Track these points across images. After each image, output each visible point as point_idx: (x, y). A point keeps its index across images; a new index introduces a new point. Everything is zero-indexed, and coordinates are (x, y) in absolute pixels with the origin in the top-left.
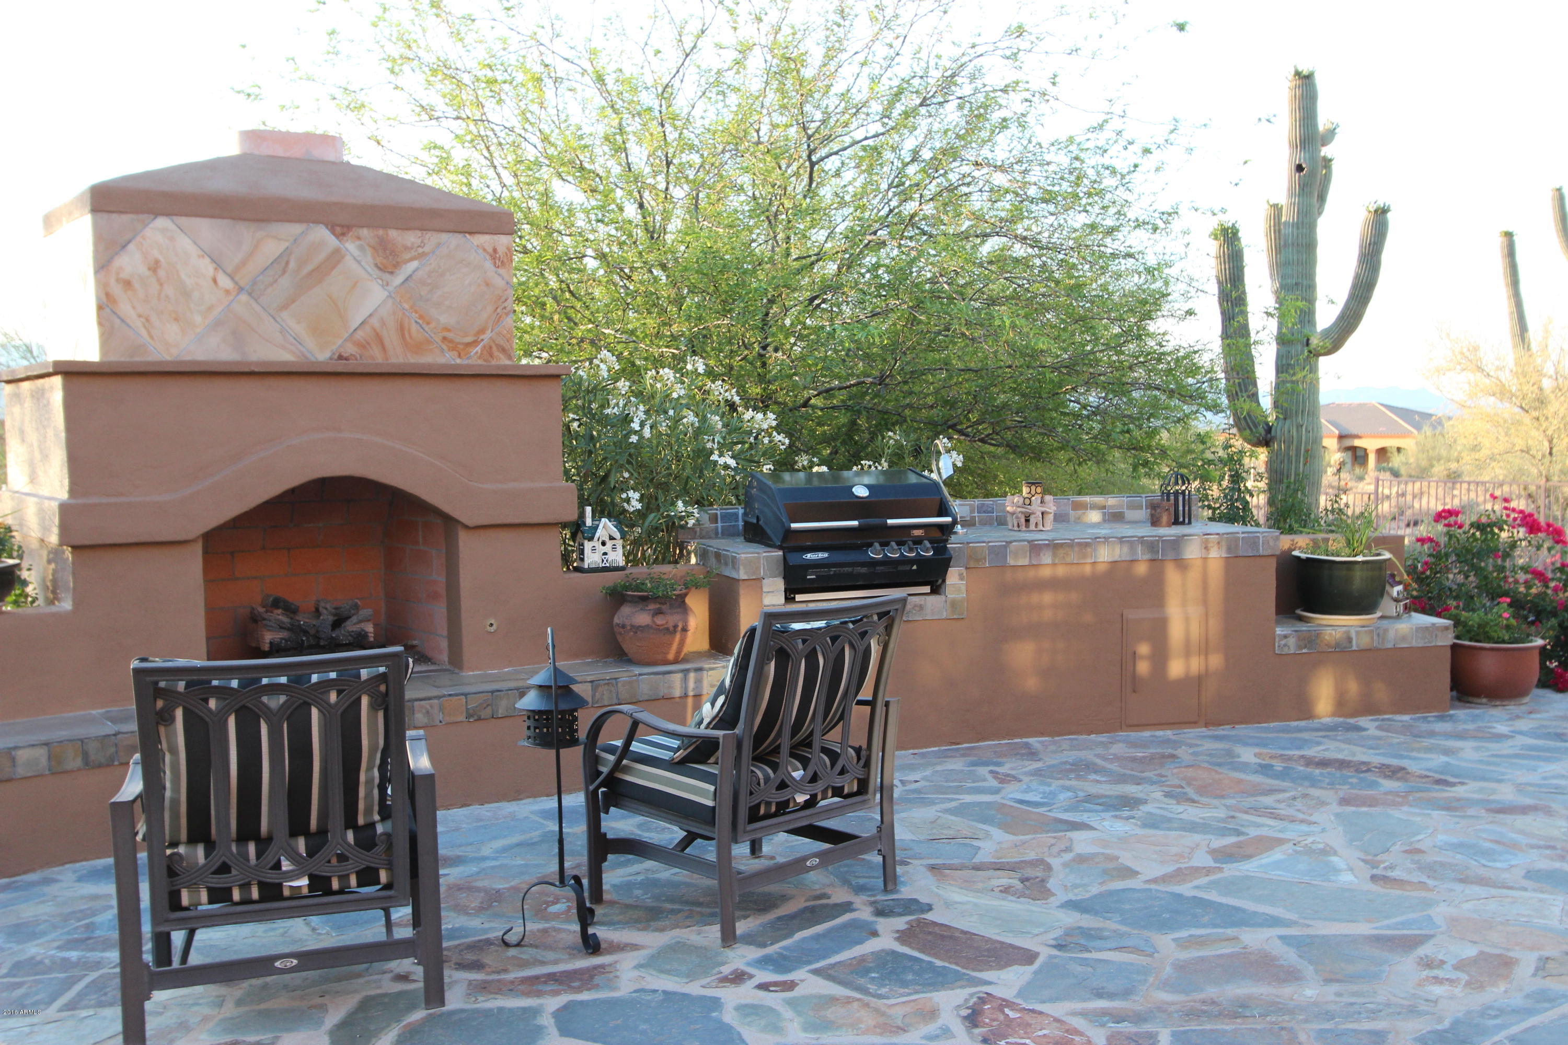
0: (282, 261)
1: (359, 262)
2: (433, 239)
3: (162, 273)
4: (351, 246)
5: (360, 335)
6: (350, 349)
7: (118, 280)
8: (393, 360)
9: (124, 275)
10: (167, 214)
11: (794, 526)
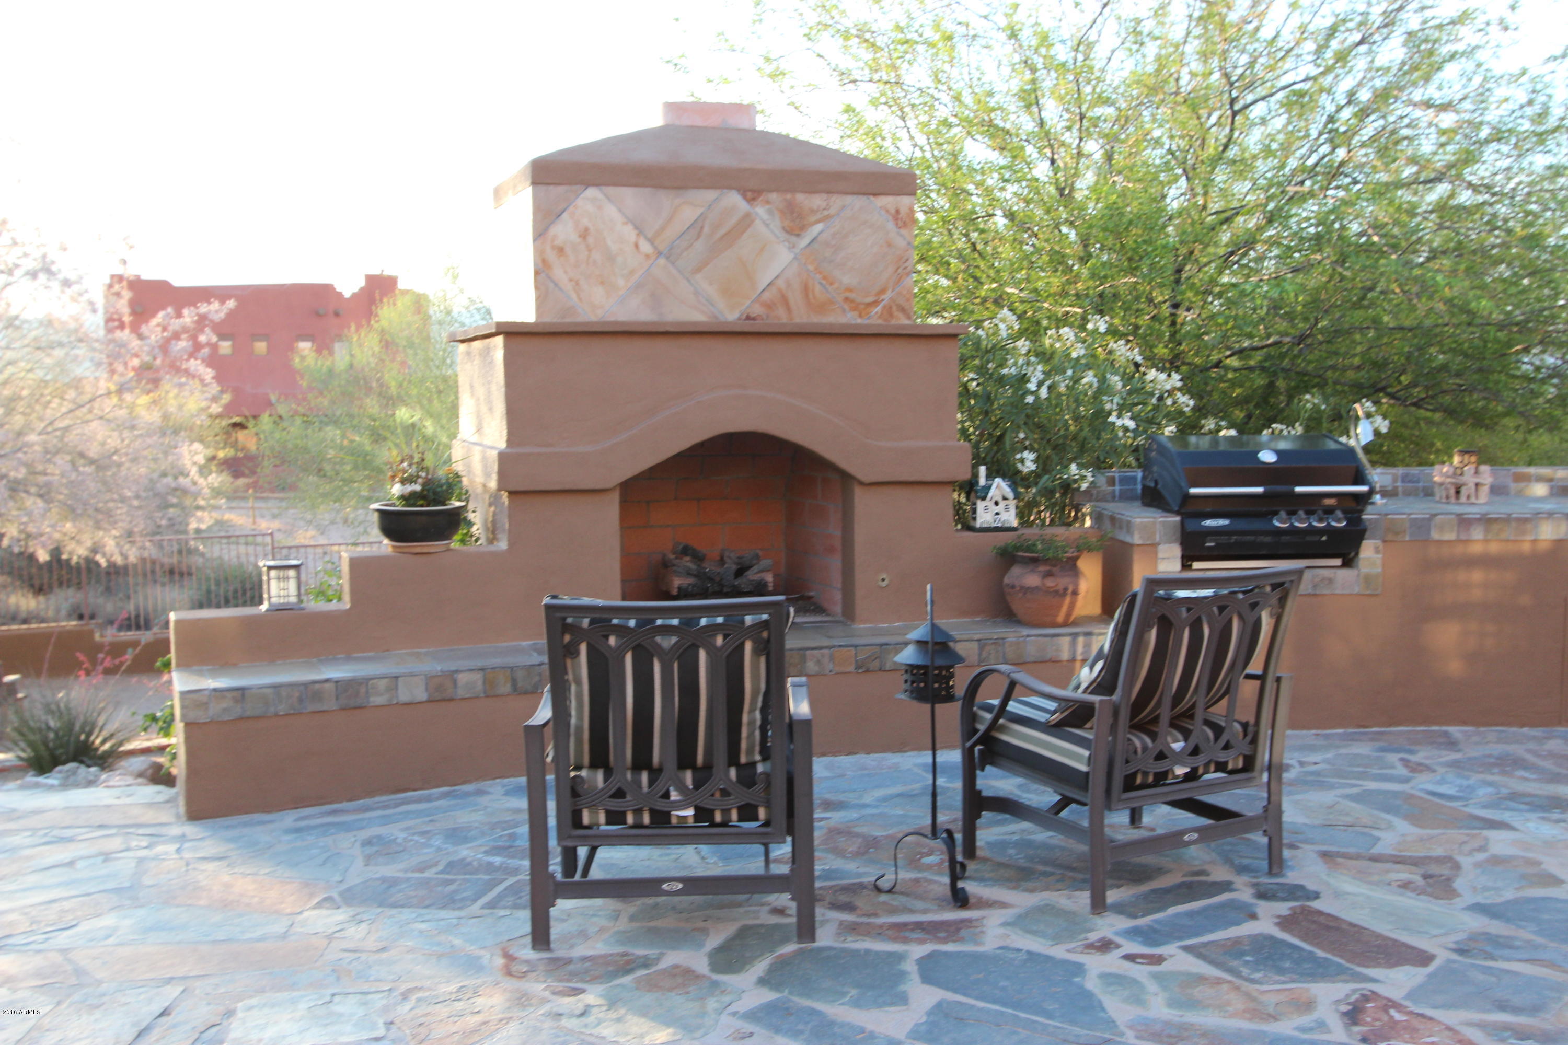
0: (696, 227)
1: (767, 225)
2: (837, 201)
3: (590, 240)
4: (760, 211)
5: (767, 296)
6: (757, 310)
7: (553, 247)
8: (797, 320)
9: (558, 242)
10: (597, 185)
11: (1193, 491)
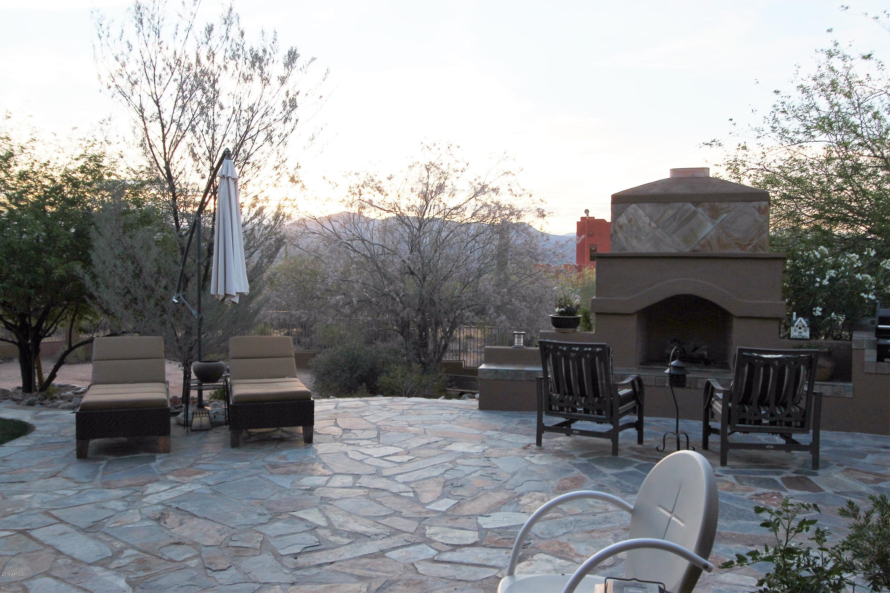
0: (674, 217)
1: (703, 215)
2: (733, 205)
3: (632, 223)
4: (700, 210)
5: (702, 242)
6: (698, 247)
7: (618, 226)
8: (715, 252)
9: (620, 224)
10: (635, 203)
11: (879, 326)
